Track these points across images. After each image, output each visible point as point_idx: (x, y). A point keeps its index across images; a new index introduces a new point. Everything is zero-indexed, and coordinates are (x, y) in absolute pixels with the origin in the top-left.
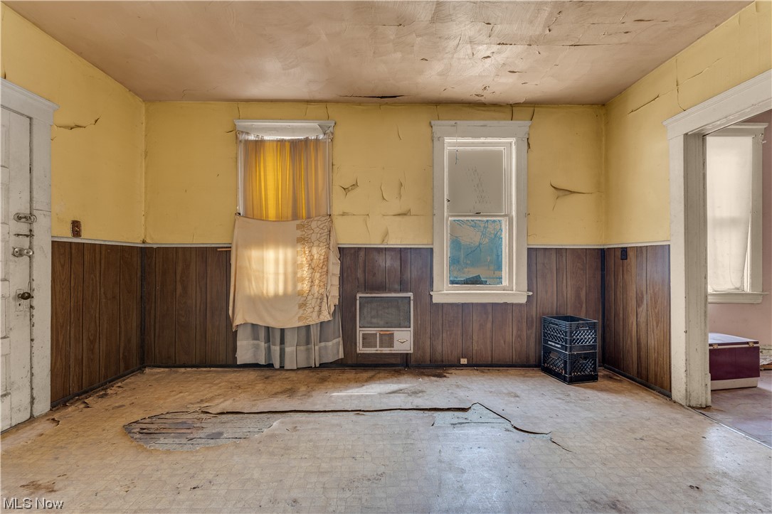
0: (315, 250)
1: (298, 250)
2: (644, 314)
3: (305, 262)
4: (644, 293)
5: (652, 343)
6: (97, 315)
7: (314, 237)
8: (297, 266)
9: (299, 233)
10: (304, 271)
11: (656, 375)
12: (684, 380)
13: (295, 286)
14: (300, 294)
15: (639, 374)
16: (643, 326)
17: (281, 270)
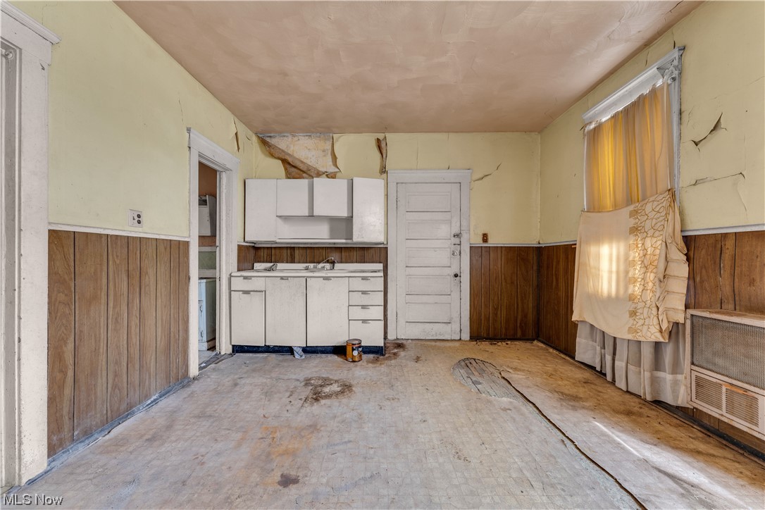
0: (648, 242)
1: (631, 242)
3: (637, 259)
6: (499, 293)
7: (648, 225)
8: (630, 264)
9: (632, 222)
10: (635, 269)
13: (626, 288)
14: (631, 298)
17: (614, 268)
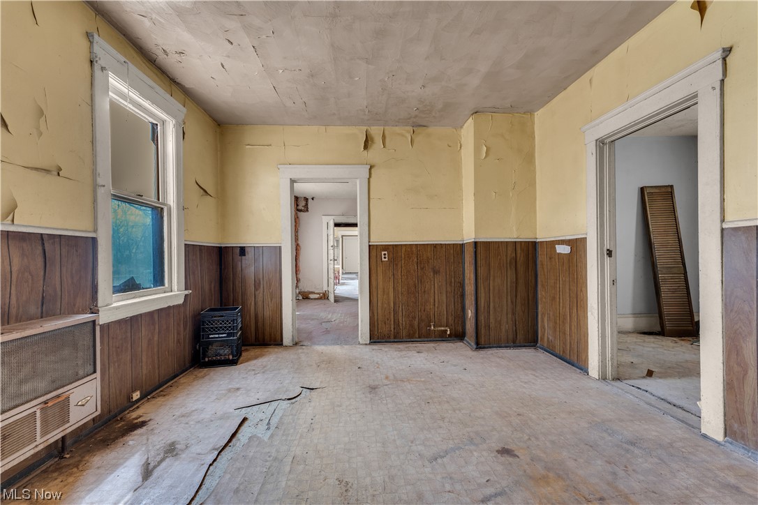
2: (261, 295)
4: (261, 280)
5: (267, 313)
11: (270, 335)
12: (291, 329)
15: (257, 338)
16: (260, 303)
